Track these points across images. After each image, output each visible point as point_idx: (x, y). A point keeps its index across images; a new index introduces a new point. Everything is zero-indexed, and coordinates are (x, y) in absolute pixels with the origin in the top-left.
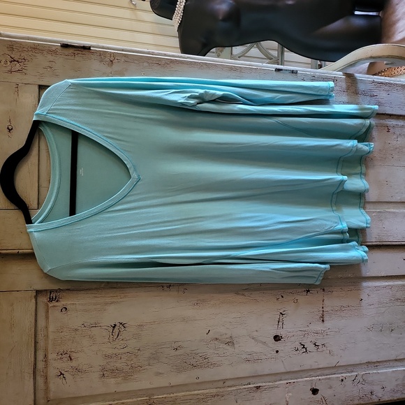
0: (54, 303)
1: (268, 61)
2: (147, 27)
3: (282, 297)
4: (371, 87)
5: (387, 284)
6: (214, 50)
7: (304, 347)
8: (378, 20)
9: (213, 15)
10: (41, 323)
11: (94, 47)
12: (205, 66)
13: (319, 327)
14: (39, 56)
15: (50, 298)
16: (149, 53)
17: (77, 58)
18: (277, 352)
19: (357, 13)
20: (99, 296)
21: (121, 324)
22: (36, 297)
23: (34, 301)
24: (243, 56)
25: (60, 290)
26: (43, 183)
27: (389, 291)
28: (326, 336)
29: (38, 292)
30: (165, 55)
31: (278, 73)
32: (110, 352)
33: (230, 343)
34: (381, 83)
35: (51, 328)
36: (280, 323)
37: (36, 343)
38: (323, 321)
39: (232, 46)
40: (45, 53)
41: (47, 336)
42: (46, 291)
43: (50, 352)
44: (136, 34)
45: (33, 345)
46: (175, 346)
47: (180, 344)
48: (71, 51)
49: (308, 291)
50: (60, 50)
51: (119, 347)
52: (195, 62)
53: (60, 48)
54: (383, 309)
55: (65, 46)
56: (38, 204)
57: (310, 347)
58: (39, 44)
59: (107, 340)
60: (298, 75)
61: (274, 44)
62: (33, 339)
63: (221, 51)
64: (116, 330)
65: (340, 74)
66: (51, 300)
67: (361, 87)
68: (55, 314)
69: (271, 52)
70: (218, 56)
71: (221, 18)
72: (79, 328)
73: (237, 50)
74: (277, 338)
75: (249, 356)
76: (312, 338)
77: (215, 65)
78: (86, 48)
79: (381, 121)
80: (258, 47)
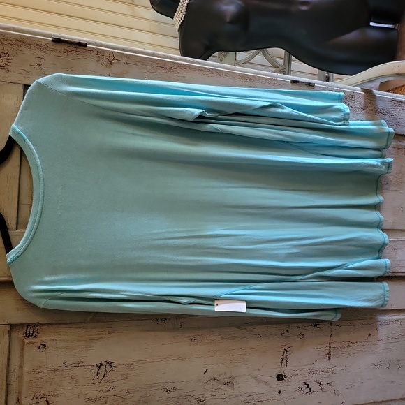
0: (31, 339)
1: (274, 69)
2: (145, 25)
3: (288, 332)
4: (390, 105)
5: (396, 317)
6: (216, 54)
7: (308, 387)
8: (395, 33)
9: (219, 16)
10: (15, 361)
11: (90, 44)
12: (215, 73)
13: (324, 364)
14: (26, 51)
15: (26, 333)
16: (153, 55)
17: (71, 55)
18: (280, 392)
19: (372, 24)
20: (84, 330)
21: (108, 363)
22: (10, 333)
23: (7, 336)
24: (248, 62)
25: (38, 324)
26: (25, 200)
27: (398, 325)
28: (332, 375)
29: (13, 327)
30: (171, 58)
31: (294, 85)
32: (94, 395)
33: (229, 383)
34: (401, 102)
35: (27, 368)
36: (284, 361)
37: (8, 385)
38: (329, 358)
39: (236, 51)
40: (33, 47)
41: (21, 377)
42: (22, 325)
43: (23, 396)
44: (133, 31)
45: (4, 388)
46: (169, 387)
47: (173, 385)
48: (64, 47)
49: (315, 325)
50: (51, 46)
51: (105, 390)
52: (205, 68)
53: (51, 42)
54: (391, 345)
55: (57, 41)
56: (17, 224)
57: (315, 386)
58: (26, 37)
59: (91, 381)
60: (316, 88)
61: (281, 52)
62: (5, 382)
63: (225, 56)
64: (102, 370)
65: (358, 90)
66: (28, 335)
67: (380, 105)
68: (32, 352)
69: (277, 60)
70: (221, 61)
71: (228, 20)
72: (59, 368)
73: (241, 56)
74: (280, 377)
75: (249, 398)
76: (317, 377)
77: (226, 73)
78: (82, 45)
79: (399, 143)
80: (264, 54)
